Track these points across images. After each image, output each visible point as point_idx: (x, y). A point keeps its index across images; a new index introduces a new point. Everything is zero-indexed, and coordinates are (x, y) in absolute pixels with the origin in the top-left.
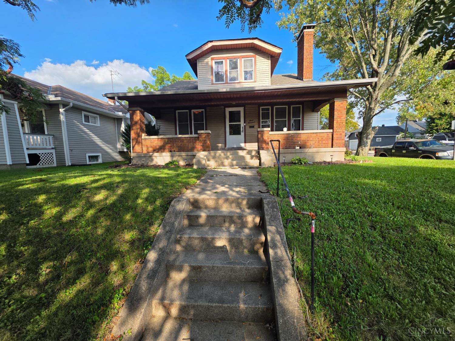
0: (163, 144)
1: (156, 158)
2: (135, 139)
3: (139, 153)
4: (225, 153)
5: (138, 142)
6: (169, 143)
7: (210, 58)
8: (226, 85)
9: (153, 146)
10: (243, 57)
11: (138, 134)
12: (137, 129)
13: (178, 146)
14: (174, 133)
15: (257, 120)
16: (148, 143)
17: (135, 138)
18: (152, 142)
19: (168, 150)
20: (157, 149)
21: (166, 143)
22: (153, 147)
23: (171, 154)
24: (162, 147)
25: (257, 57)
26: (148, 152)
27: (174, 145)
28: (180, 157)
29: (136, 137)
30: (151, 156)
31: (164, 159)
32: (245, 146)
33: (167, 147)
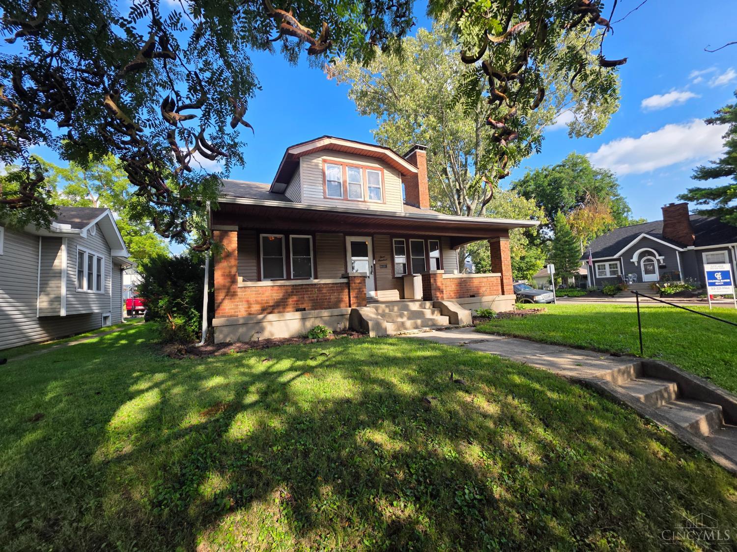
0: (284, 296)
1: (272, 325)
2: (224, 289)
3: (231, 316)
4: (391, 308)
5: (231, 293)
6: (295, 295)
7: (320, 159)
8: (345, 202)
9: (262, 300)
10: (367, 167)
11: (231, 278)
12: (231, 267)
13: (312, 300)
14: (256, 278)
15: (389, 256)
16: (251, 296)
17: (224, 286)
18: (260, 294)
19: (293, 307)
20: (270, 306)
21: (289, 295)
22: (261, 304)
23: (302, 315)
24: (279, 302)
25: (385, 171)
26: (250, 314)
27: (303, 298)
28: (319, 319)
29: (227, 284)
30: (259, 322)
31: (287, 326)
32: (377, 295)
33: (291, 301)
